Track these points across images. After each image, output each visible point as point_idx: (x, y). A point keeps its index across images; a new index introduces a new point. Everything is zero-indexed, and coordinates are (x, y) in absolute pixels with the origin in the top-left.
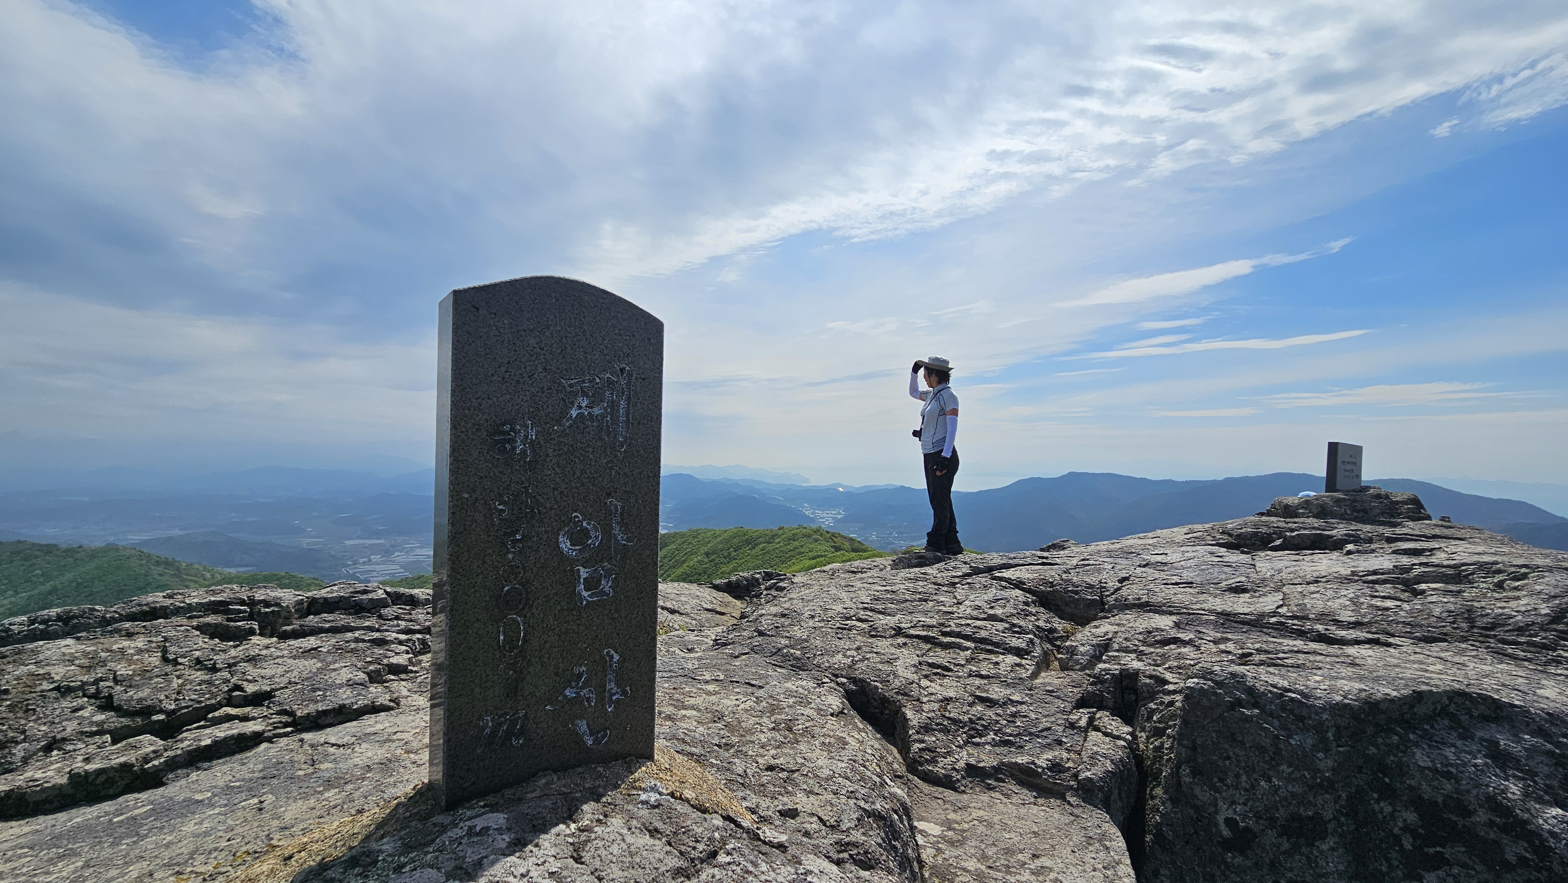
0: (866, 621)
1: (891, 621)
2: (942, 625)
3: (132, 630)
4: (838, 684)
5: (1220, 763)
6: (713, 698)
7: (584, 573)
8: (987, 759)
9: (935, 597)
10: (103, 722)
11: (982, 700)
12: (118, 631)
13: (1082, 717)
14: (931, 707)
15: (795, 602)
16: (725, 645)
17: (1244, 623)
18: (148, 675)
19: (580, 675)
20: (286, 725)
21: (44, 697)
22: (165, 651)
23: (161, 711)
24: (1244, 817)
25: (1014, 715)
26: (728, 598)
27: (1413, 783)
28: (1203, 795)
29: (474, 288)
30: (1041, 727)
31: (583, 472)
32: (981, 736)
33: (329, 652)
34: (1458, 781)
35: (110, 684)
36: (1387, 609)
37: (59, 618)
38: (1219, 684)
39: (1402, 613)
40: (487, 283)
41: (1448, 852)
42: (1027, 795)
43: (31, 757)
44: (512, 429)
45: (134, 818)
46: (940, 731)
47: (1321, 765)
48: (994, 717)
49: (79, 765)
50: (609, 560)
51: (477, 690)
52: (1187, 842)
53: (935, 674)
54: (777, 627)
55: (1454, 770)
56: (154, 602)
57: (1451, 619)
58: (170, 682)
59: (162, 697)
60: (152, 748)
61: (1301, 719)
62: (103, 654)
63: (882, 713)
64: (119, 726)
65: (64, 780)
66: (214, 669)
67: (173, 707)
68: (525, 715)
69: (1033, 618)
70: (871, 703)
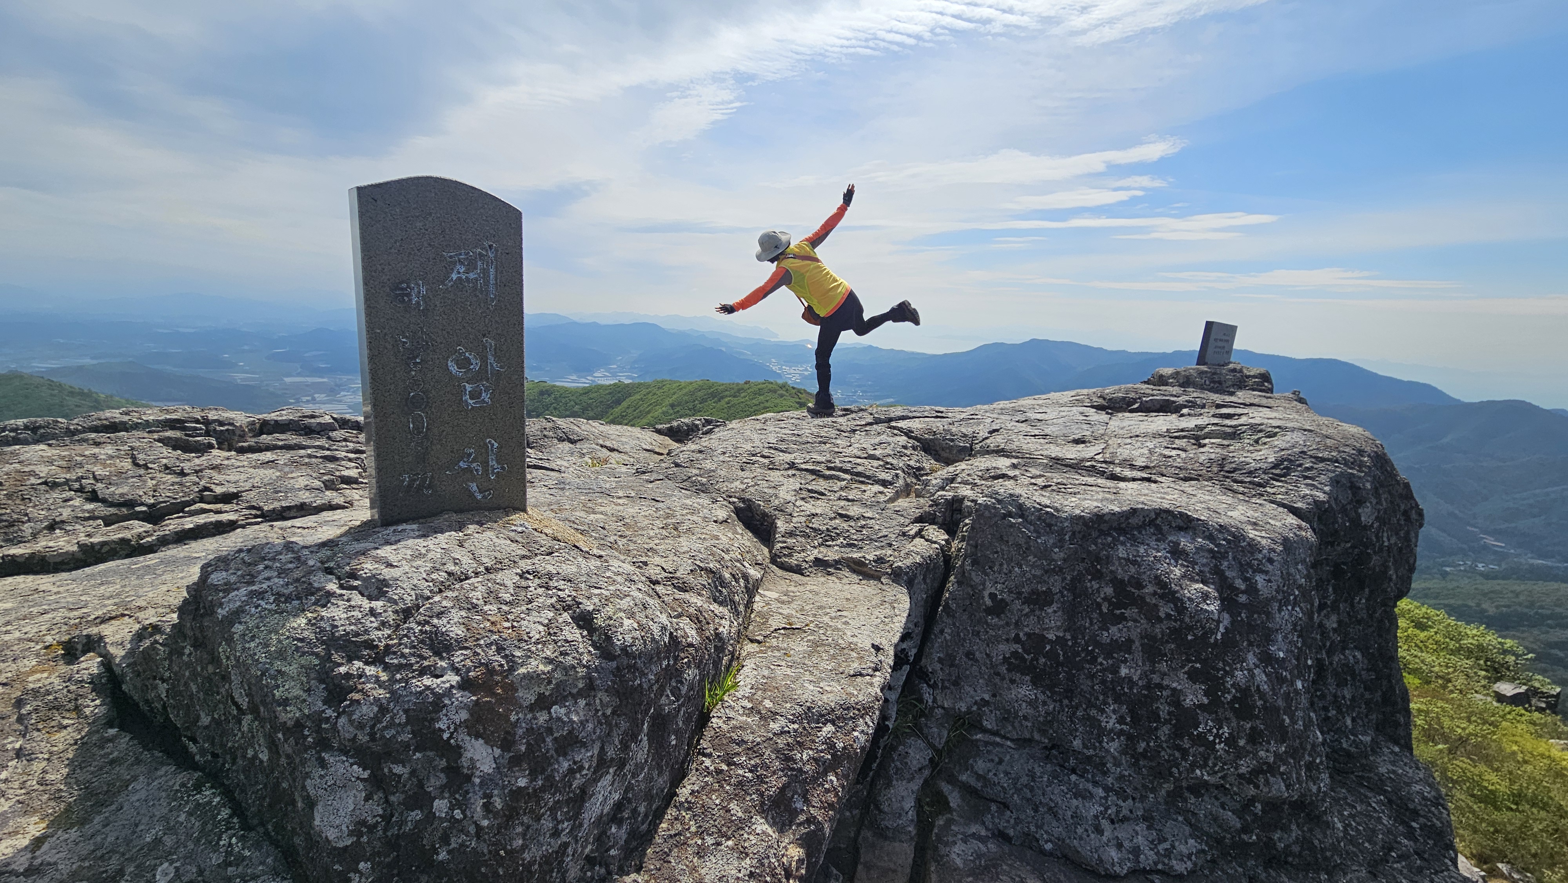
0: (769, 457)
1: (788, 457)
2: (830, 461)
3: (98, 440)
4: (730, 502)
5: (991, 556)
6: (621, 508)
7: (469, 387)
8: (831, 555)
9: (833, 441)
10: (93, 511)
11: (841, 516)
12: (86, 440)
13: (914, 529)
14: (798, 520)
15: (712, 441)
16: (644, 473)
17: (1066, 466)
18: (123, 475)
19: (470, 455)
20: (256, 516)
21: (36, 489)
22: (134, 458)
23: (142, 504)
24: (1002, 592)
25: (862, 527)
26: (668, 440)
27: (1113, 568)
28: (976, 578)
29: (372, 185)
30: (880, 534)
31: (463, 318)
32: (833, 540)
33: (285, 464)
34: (1139, 566)
35: (92, 481)
36: (1170, 457)
37: (26, 427)
38: (999, 501)
39: (1179, 460)
40: (381, 181)
41: (1127, 613)
42: (855, 578)
43: (38, 533)
44: (408, 287)
45: (148, 566)
46: (801, 536)
47: (1055, 557)
48: (846, 528)
49: (82, 538)
50: (487, 380)
51: (396, 457)
52: (964, 610)
53: (811, 497)
54: (692, 461)
55: (1139, 559)
56: (112, 418)
57: (1209, 465)
58: (145, 481)
59: (141, 493)
60: (143, 529)
61: (1050, 526)
62: (77, 458)
63: (762, 524)
64: (108, 514)
65: (75, 548)
66: (182, 474)
67: (152, 501)
68: (432, 476)
69: (906, 459)
70: (753, 516)
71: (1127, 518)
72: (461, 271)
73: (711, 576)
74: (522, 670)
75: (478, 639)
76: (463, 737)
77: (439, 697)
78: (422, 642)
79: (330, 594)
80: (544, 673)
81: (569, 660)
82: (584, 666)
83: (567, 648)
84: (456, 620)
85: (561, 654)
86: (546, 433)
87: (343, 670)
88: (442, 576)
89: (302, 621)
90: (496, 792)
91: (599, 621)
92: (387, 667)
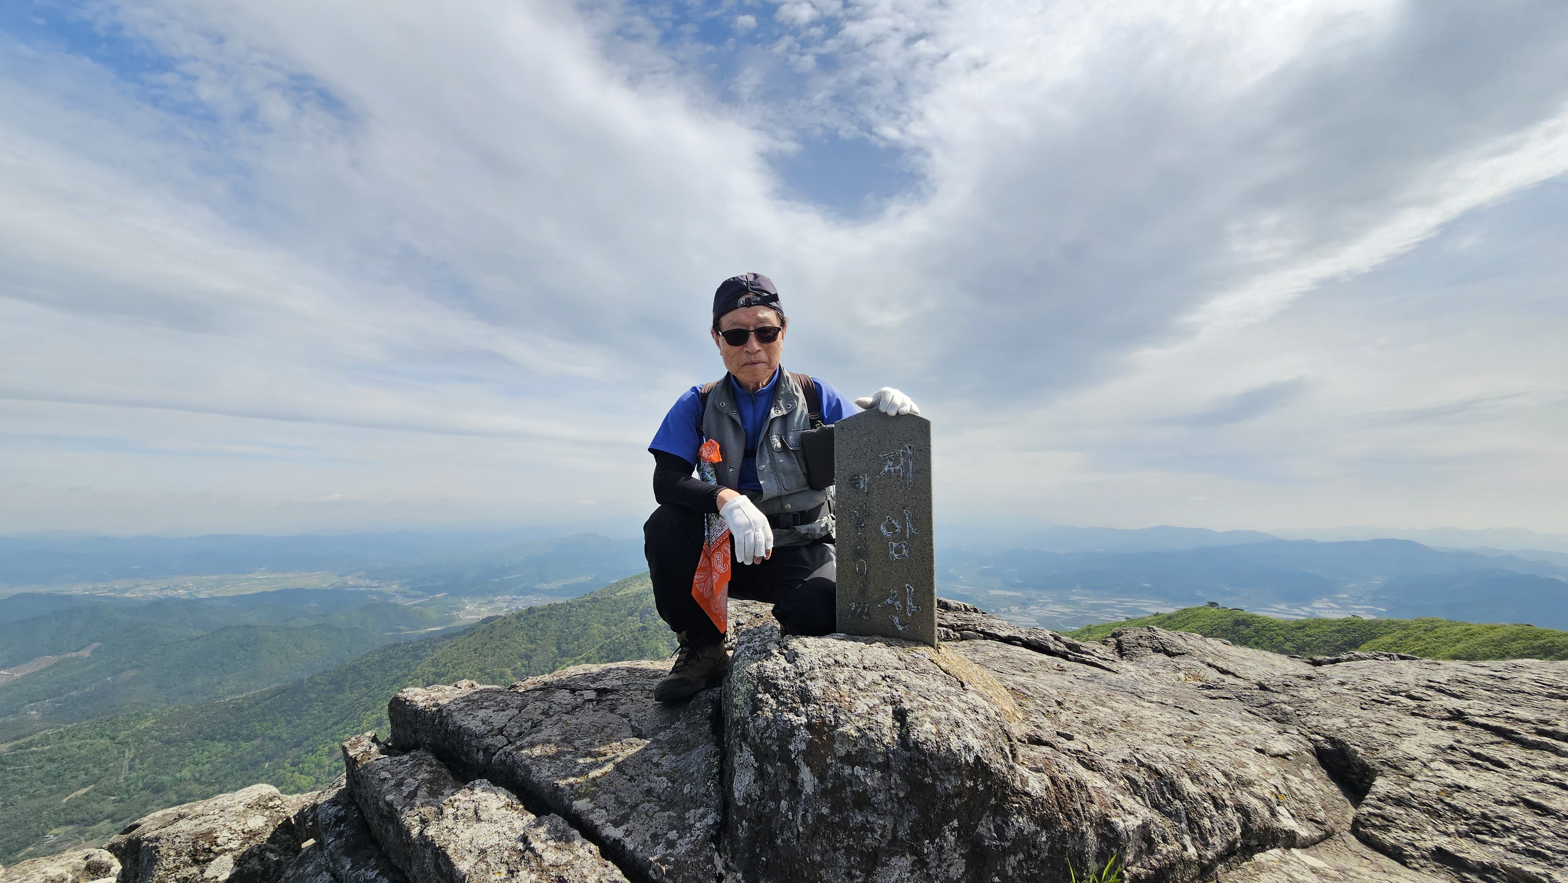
0: (1421, 699)
1: (1457, 704)
4: (1311, 740)
7: (894, 545)
14: (1424, 787)
19: (894, 595)
31: (890, 496)
44: (858, 478)
46: (1422, 811)
48: (1533, 824)
50: (907, 540)
51: (848, 589)
68: (869, 607)
72: (890, 465)
74: (841, 729)
75: (826, 701)
76: (800, 760)
77: (793, 728)
78: (797, 692)
79: (772, 654)
80: (852, 737)
81: (871, 735)
82: (884, 745)
83: (874, 726)
84: (819, 685)
85: (869, 728)
87: (760, 696)
88: (830, 661)
89: (755, 665)
90: (810, 810)
91: (909, 720)
92: (779, 702)
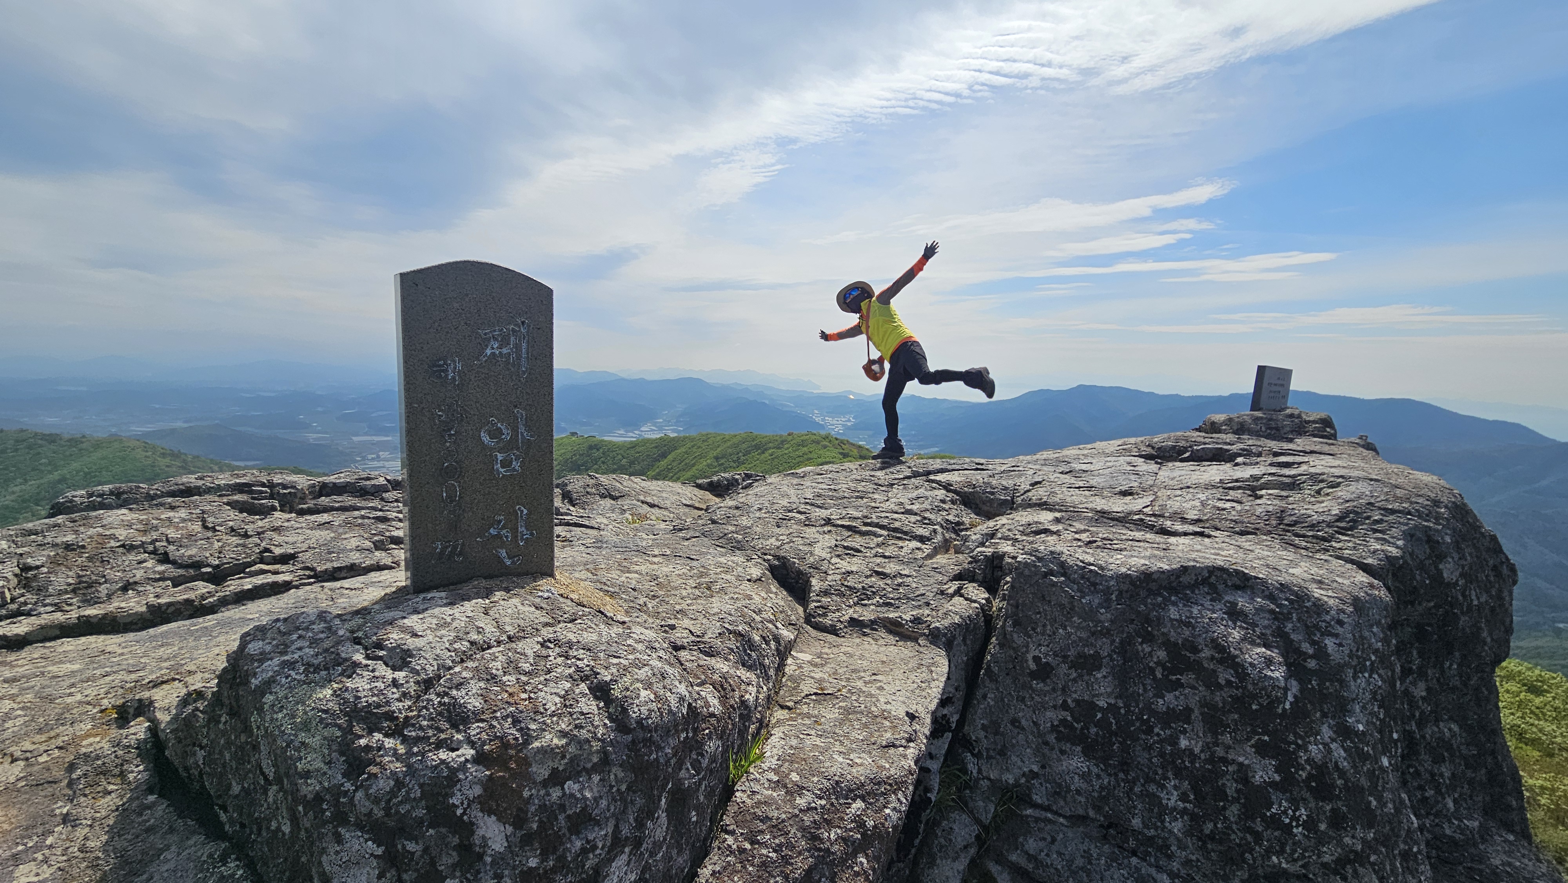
0: (805, 513)
1: (824, 513)
2: (866, 517)
3: (174, 504)
4: (764, 560)
5: (1033, 617)
6: (656, 566)
7: (500, 457)
8: (867, 614)
9: (871, 495)
10: (164, 572)
11: (878, 573)
12: (162, 505)
13: (953, 587)
14: (833, 578)
15: (749, 497)
16: (681, 530)
17: (1113, 519)
18: (193, 538)
19: (500, 521)
20: (309, 577)
21: (114, 552)
22: (204, 521)
23: (208, 565)
24: (1046, 655)
25: (899, 585)
26: (708, 495)
27: (1165, 630)
28: (1018, 639)
29: (414, 271)
30: (918, 593)
31: (496, 391)
32: (869, 599)
33: (340, 525)
34: (1194, 628)
35: (165, 544)
36: (1224, 509)
37: (112, 493)
38: (1040, 559)
39: (1233, 513)
40: (423, 267)
42: (891, 639)
43: (113, 594)
44: (445, 363)
45: (206, 628)
46: (836, 595)
47: (1102, 618)
48: (882, 586)
49: (151, 599)
50: (518, 449)
51: (430, 525)
52: (1007, 674)
53: (847, 554)
54: (729, 517)
55: (1193, 621)
56: (188, 483)
57: (1266, 518)
58: (212, 544)
59: (208, 555)
60: (206, 590)
61: (1094, 584)
62: (154, 522)
63: (797, 582)
64: (177, 575)
65: (144, 609)
66: (246, 536)
67: (217, 562)
68: (463, 544)
69: (944, 513)
70: (788, 574)
71: (1178, 577)
72: (495, 346)
73: (740, 639)
74: (536, 744)
75: (495, 711)
76: (476, 813)
77: (453, 771)
78: (440, 714)
79: (356, 665)
80: (558, 747)
81: (584, 734)
82: (599, 740)
83: (582, 721)
84: (474, 691)
85: (576, 727)
86: (589, 490)
87: (363, 742)
88: (464, 646)
89: (328, 692)
90: (506, 872)
91: (616, 693)
92: (405, 740)
